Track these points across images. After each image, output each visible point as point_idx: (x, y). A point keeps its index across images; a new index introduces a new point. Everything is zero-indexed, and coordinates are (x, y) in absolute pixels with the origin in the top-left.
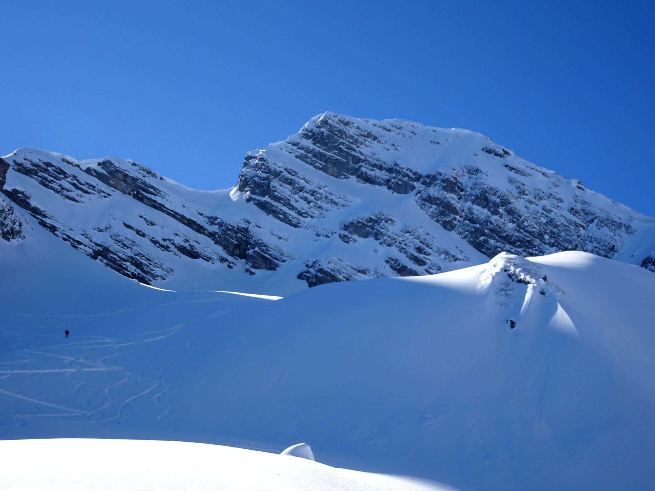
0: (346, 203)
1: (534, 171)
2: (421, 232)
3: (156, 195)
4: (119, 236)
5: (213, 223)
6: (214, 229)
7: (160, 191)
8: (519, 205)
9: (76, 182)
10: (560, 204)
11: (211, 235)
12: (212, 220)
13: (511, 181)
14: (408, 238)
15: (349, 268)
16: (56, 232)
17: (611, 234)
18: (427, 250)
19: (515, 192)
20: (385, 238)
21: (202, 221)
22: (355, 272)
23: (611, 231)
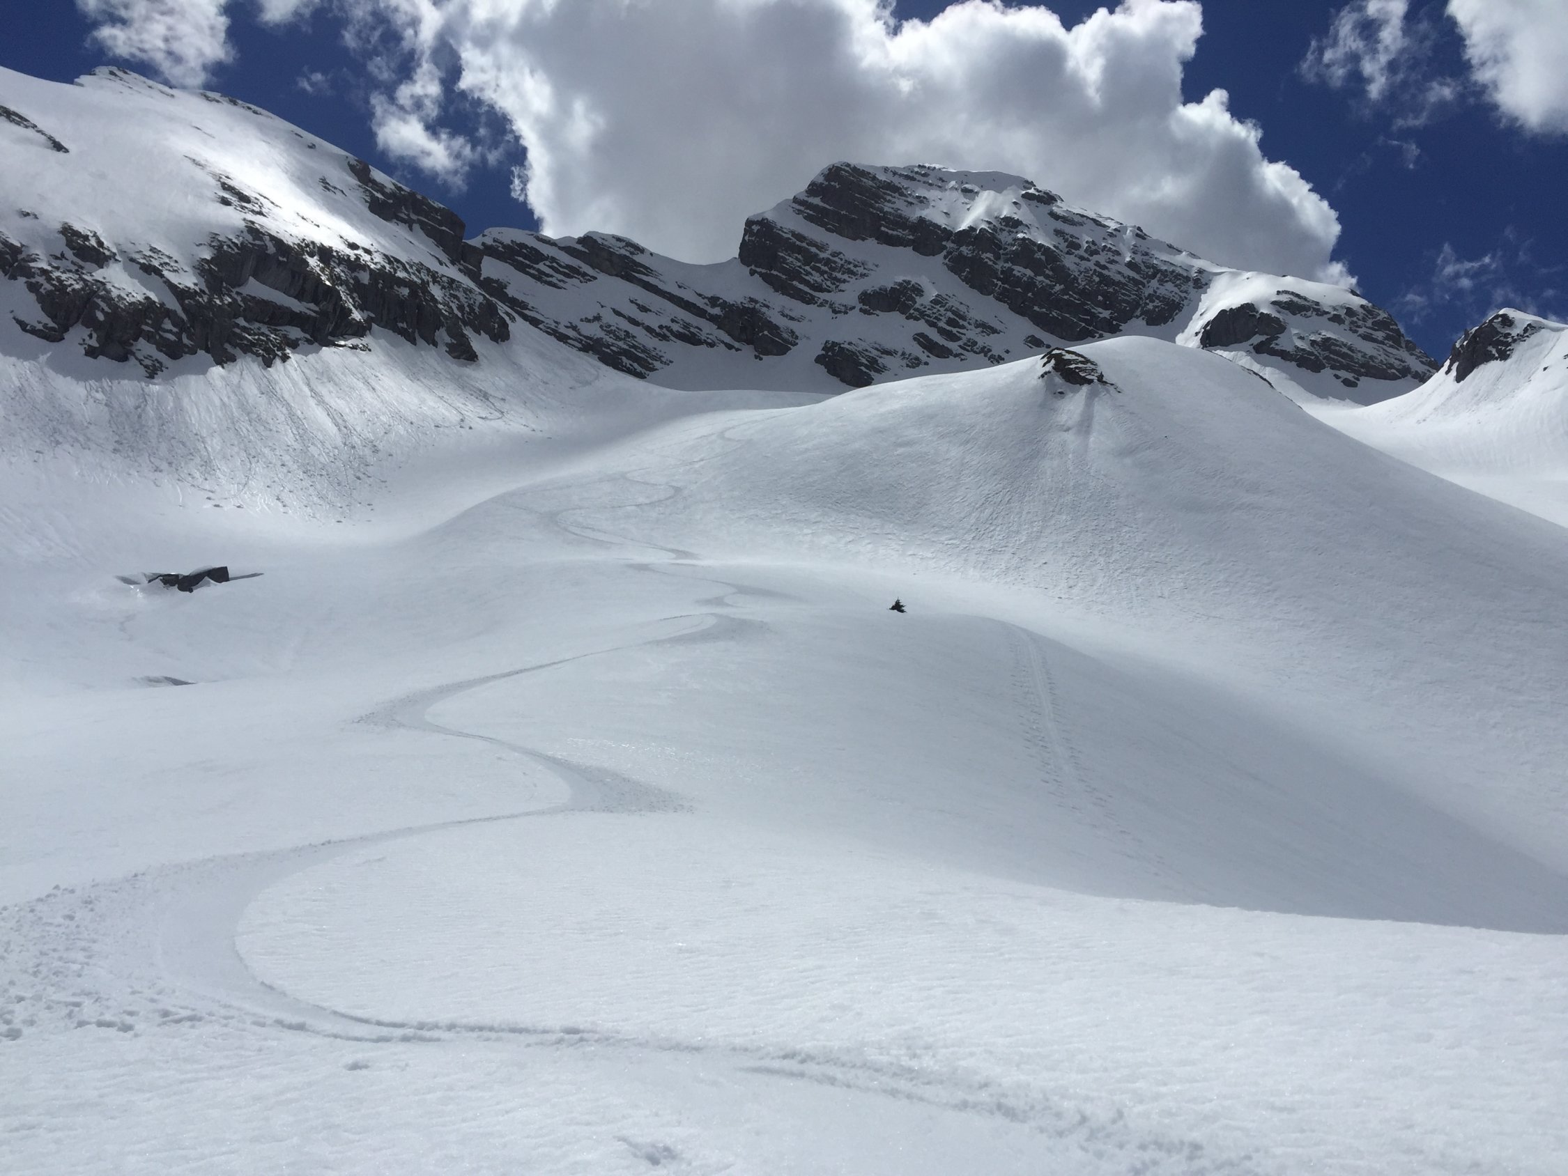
0: (865, 271)
1: (1085, 218)
2: (952, 303)
3: (647, 275)
4: (610, 326)
5: (714, 305)
6: (716, 311)
7: (652, 270)
8: (1069, 262)
9: (555, 265)
10: (1116, 258)
11: (712, 319)
12: (714, 301)
13: (1058, 233)
14: (939, 311)
15: (873, 351)
16: (540, 326)
17: (1176, 290)
18: (961, 322)
19: (1063, 246)
20: (912, 311)
21: (700, 303)
22: (879, 353)
23: (1176, 286)
